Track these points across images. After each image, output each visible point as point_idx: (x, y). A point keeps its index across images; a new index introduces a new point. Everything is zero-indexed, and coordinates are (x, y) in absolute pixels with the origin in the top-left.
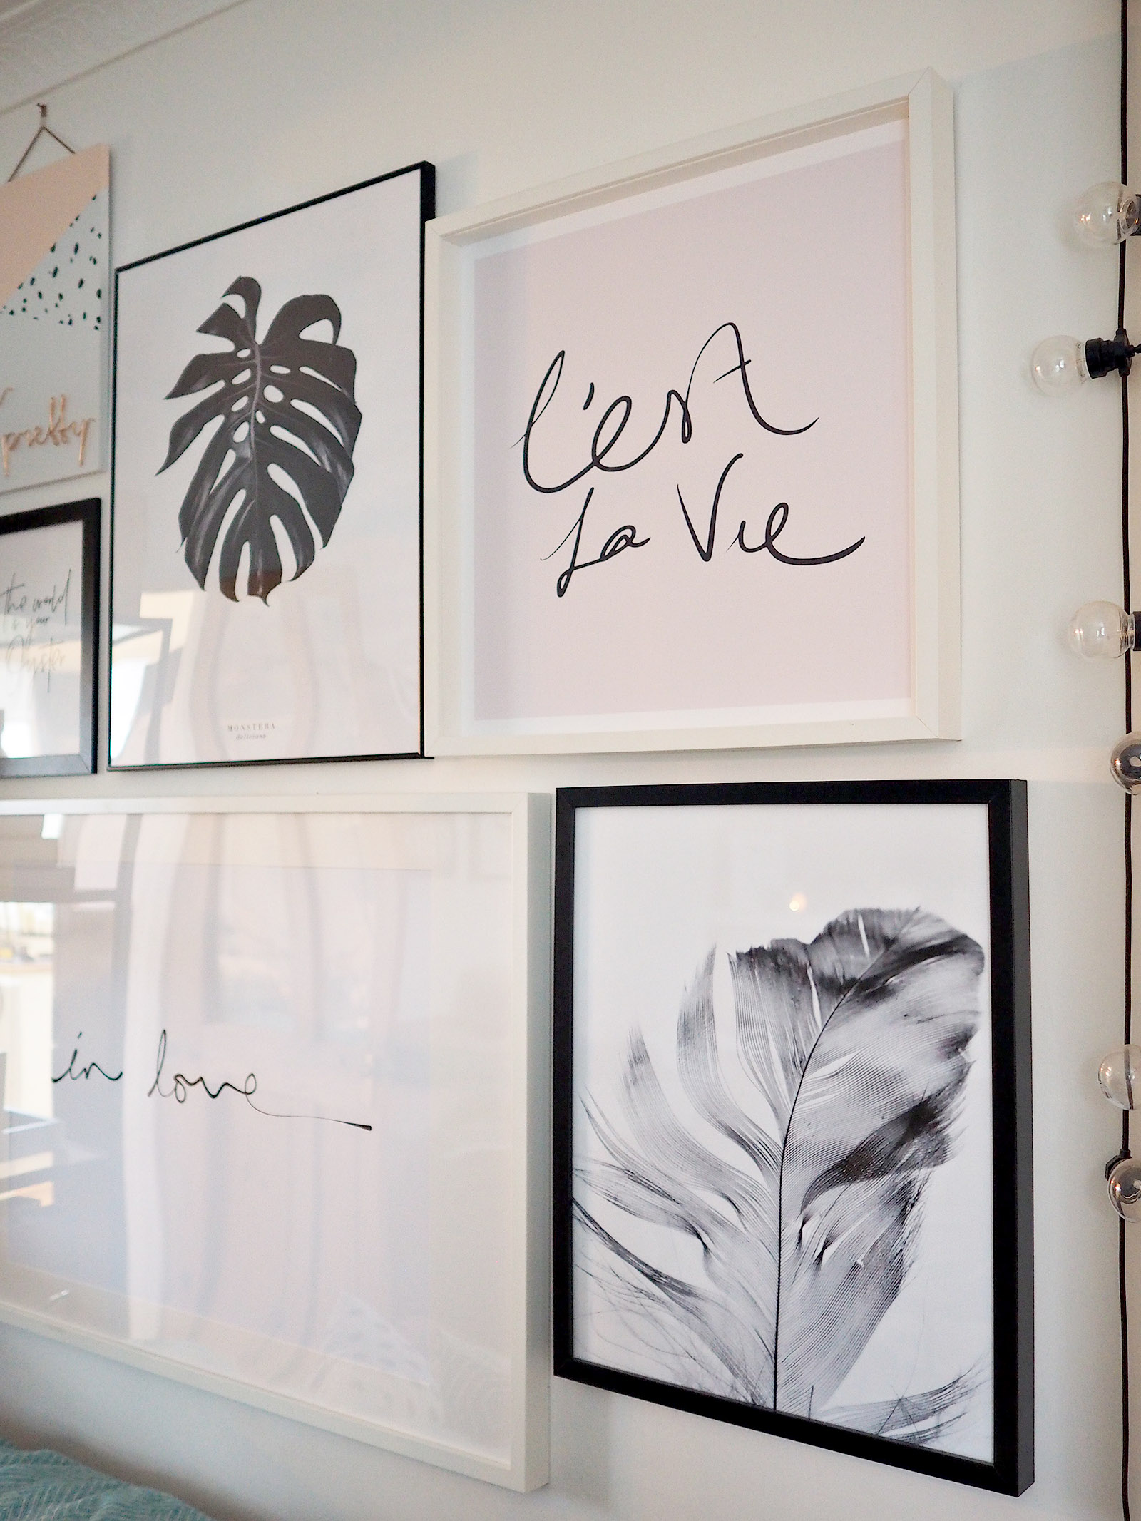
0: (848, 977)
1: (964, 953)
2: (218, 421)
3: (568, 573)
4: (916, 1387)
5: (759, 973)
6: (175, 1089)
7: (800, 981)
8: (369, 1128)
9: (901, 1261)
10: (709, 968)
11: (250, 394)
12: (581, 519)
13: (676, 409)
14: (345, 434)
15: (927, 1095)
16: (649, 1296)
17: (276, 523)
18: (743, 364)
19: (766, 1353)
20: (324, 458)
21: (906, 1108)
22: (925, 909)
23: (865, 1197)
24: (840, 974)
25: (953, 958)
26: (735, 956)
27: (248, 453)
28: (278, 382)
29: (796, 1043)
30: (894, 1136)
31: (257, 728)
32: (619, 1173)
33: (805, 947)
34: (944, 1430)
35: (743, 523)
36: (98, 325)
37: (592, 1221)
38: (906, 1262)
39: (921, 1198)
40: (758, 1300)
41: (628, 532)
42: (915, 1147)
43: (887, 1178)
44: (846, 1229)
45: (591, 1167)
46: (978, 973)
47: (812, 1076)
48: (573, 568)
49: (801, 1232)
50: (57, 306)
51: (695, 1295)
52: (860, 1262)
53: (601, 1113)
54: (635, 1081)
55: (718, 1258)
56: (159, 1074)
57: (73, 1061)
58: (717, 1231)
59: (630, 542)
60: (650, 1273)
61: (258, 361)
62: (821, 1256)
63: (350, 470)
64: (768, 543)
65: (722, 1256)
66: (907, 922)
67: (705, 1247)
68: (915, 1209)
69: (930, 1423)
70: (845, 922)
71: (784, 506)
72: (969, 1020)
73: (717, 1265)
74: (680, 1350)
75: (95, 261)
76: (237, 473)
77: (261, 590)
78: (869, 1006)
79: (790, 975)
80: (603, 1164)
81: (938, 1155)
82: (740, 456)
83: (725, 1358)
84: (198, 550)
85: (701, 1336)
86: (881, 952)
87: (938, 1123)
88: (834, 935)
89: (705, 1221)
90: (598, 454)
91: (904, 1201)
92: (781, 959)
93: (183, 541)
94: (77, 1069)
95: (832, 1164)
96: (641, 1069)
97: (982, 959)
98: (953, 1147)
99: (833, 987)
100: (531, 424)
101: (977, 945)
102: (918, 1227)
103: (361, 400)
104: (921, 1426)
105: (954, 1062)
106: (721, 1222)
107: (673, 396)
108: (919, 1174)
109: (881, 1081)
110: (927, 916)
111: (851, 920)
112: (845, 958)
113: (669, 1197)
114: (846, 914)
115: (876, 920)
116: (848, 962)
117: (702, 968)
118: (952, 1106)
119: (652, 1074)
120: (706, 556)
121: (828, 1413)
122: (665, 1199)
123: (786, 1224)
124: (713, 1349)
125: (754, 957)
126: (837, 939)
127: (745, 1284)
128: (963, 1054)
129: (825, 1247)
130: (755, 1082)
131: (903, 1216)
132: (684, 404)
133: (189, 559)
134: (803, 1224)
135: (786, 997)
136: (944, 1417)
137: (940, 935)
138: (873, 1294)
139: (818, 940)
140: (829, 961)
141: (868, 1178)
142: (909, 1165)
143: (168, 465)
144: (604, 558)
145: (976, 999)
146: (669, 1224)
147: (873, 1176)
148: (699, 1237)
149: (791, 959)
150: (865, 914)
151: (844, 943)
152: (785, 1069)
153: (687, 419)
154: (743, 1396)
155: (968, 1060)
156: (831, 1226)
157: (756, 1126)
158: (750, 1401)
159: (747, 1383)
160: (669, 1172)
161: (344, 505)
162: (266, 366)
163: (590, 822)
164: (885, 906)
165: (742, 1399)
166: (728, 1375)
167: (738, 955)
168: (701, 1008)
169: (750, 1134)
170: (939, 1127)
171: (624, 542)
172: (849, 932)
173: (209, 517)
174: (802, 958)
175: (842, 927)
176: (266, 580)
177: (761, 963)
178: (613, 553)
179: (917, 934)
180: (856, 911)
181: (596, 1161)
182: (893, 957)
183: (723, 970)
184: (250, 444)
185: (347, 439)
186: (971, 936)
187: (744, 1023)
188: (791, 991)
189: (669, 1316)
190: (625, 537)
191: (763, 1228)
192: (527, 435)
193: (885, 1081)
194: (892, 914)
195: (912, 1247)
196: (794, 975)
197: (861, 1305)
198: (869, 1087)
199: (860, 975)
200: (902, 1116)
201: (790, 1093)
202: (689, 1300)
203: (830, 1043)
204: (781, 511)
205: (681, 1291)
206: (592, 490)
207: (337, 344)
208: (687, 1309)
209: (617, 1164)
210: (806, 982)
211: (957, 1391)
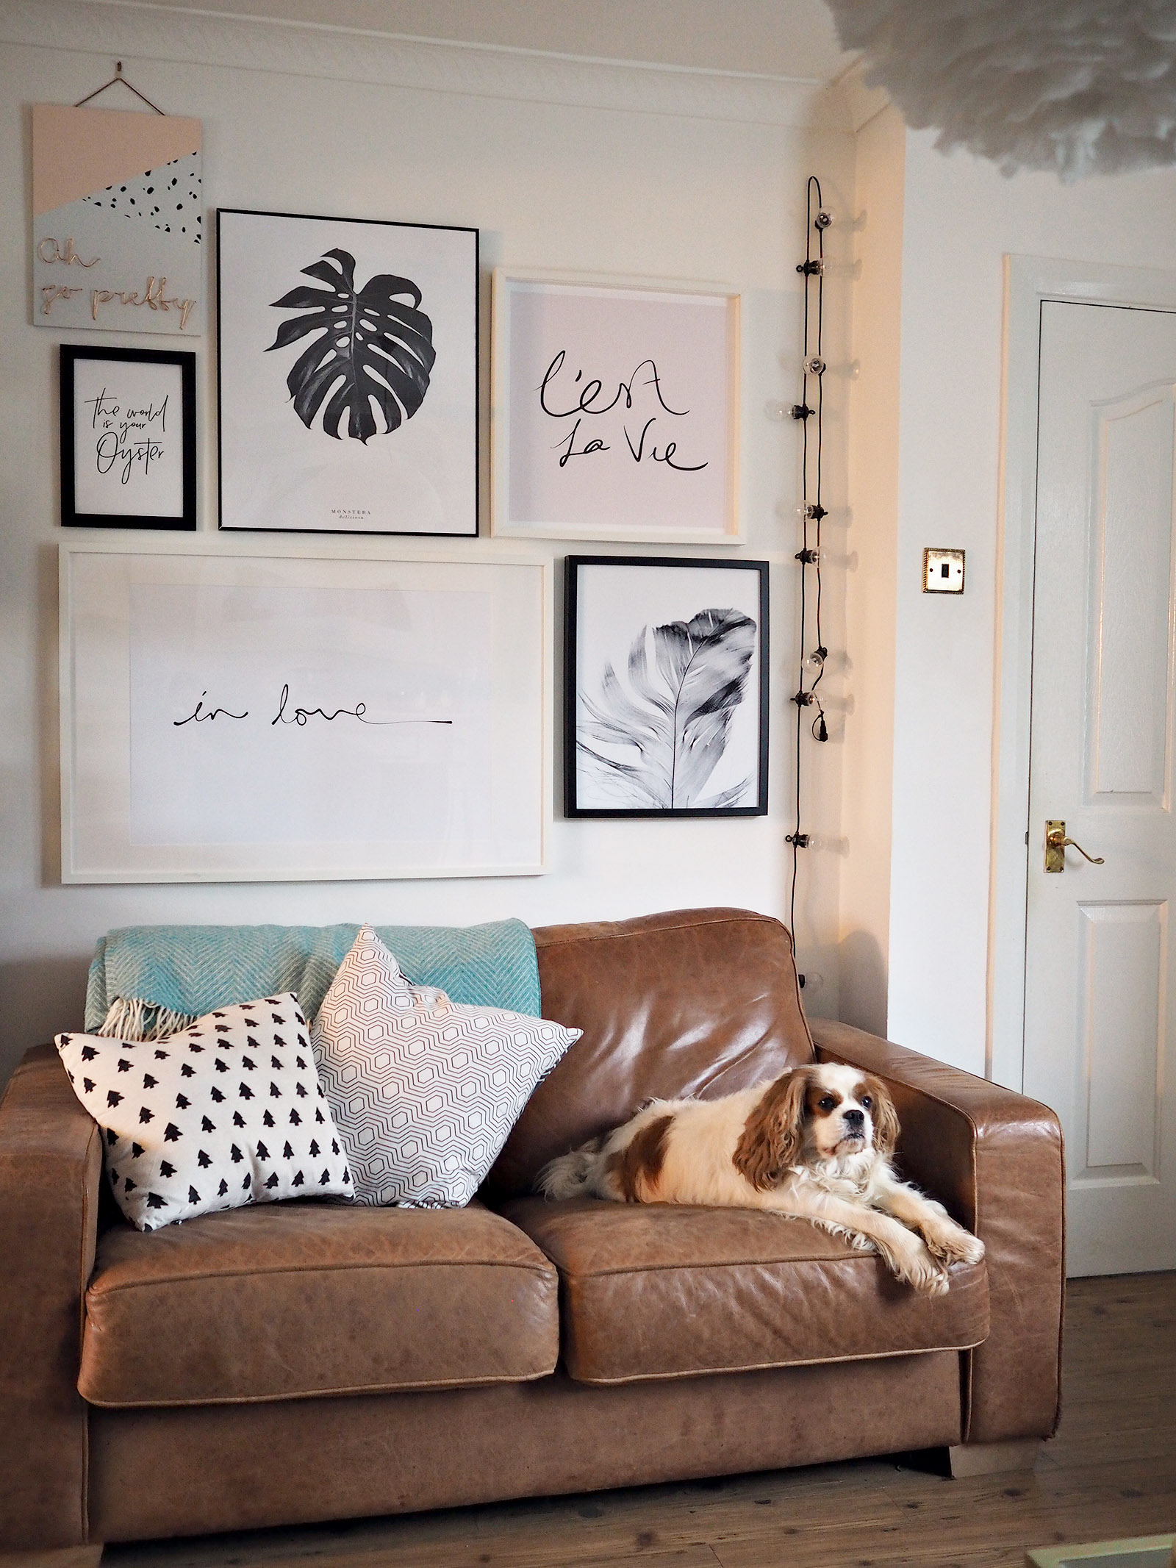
0: (704, 635)
1: (749, 625)
2: (322, 331)
3: (567, 457)
4: (728, 787)
5: (666, 636)
6: (297, 718)
7: (684, 638)
8: (451, 722)
9: (724, 741)
10: (644, 634)
11: (349, 320)
12: (574, 432)
13: (624, 393)
14: (424, 359)
15: (735, 678)
16: (614, 775)
17: (372, 399)
18: (656, 380)
19: (668, 787)
20: (409, 370)
21: (727, 684)
22: (734, 609)
23: (710, 720)
24: (701, 634)
25: (746, 627)
26: (655, 629)
27: (347, 355)
28: (371, 319)
29: (681, 663)
30: (721, 696)
31: (356, 512)
32: (599, 725)
33: (686, 624)
34: (740, 799)
35: (655, 449)
36: (198, 239)
37: (585, 748)
38: (726, 741)
39: (732, 717)
41: (599, 443)
42: (730, 698)
43: (718, 711)
44: (702, 733)
45: (584, 724)
46: (754, 632)
47: (688, 675)
48: (569, 454)
49: (684, 737)
50: (152, 214)
51: (636, 771)
52: (708, 744)
53: (590, 700)
54: (607, 684)
56: (281, 711)
57: (197, 711)
58: (646, 743)
59: (599, 447)
60: (615, 765)
61: (354, 302)
62: (692, 746)
63: (428, 381)
64: (667, 458)
65: (648, 752)
66: (728, 614)
67: (642, 750)
68: (730, 721)
69: (735, 798)
70: (703, 614)
71: (675, 445)
72: (751, 649)
73: (647, 757)
74: (628, 794)
75: (195, 197)
76: (337, 364)
77: (360, 436)
78: (712, 646)
79: (680, 635)
80: (592, 723)
81: (738, 701)
82: (655, 419)
83: (649, 793)
84: (306, 405)
85: (639, 787)
86: (717, 625)
87: (739, 688)
88: (699, 619)
89: (641, 739)
90: (583, 403)
91: (725, 718)
92: (676, 630)
93: (292, 397)
94: (200, 715)
95: (697, 709)
96: (610, 679)
97: (756, 627)
98: (744, 697)
99: (696, 639)
100: (545, 382)
101: (754, 622)
102: (731, 727)
103: (436, 344)
104: (731, 801)
105: (745, 665)
106: (648, 739)
107: (622, 385)
108: (731, 708)
109: (719, 674)
110: (735, 611)
111: (706, 613)
112: (702, 627)
113: (624, 732)
114: (704, 611)
115: (716, 614)
116: (704, 630)
117: (640, 633)
118: (744, 681)
119: (616, 681)
120: (638, 459)
121: (695, 804)
122: (622, 733)
123: (677, 735)
124: (644, 790)
125: (665, 629)
126: (700, 621)
127: (659, 762)
128: (748, 662)
129: (694, 741)
130: (664, 679)
131: (725, 724)
132: (628, 391)
133: (297, 407)
134: (685, 734)
135: (678, 644)
136: (739, 795)
137: (739, 619)
138: (713, 755)
139: (692, 620)
140: (697, 630)
141: (711, 712)
142: (728, 705)
143: (274, 347)
144: (585, 452)
145: (753, 642)
146: (624, 743)
147: (713, 711)
148: (638, 746)
149: (680, 630)
150: (711, 611)
151: (702, 622)
152: (677, 673)
153: (629, 397)
154: (658, 806)
155: (750, 664)
156: (696, 733)
157: (664, 698)
158: (661, 807)
159: (660, 800)
160: (624, 722)
161: (425, 399)
162: (361, 308)
163: (584, 572)
164: (719, 608)
165: (658, 808)
166: (651, 799)
167: (657, 628)
168: (639, 651)
169: (660, 700)
170: (739, 690)
171: (596, 447)
172: (705, 618)
173: (316, 386)
174: (685, 629)
175: (702, 616)
176: (364, 429)
177: (668, 632)
178: (591, 451)
179: (731, 618)
180: (708, 610)
181: (587, 721)
182: (722, 627)
183: (650, 635)
184: (350, 349)
185: (426, 363)
186: (751, 618)
187: (659, 656)
188: (680, 642)
189: (623, 781)
190: (597, 444)
191: (668, 738)
192: (543, 386)
193: (719, 675)
194: (722, 610)
195: (728, 735)
196: (682, 635)
197: (708, 761)
198: (713, 677)
199: (709, 634)
200: (725, 687)
201: (679, 682)
202: (633, 773)
203: (696, 661)
204: (673, 445)
205: (630, 770)
206: (580, 420)
207: (417, 309)
208: (632, 777)
209: (597, 721)
210: (687, 638)
211: (745, 784)
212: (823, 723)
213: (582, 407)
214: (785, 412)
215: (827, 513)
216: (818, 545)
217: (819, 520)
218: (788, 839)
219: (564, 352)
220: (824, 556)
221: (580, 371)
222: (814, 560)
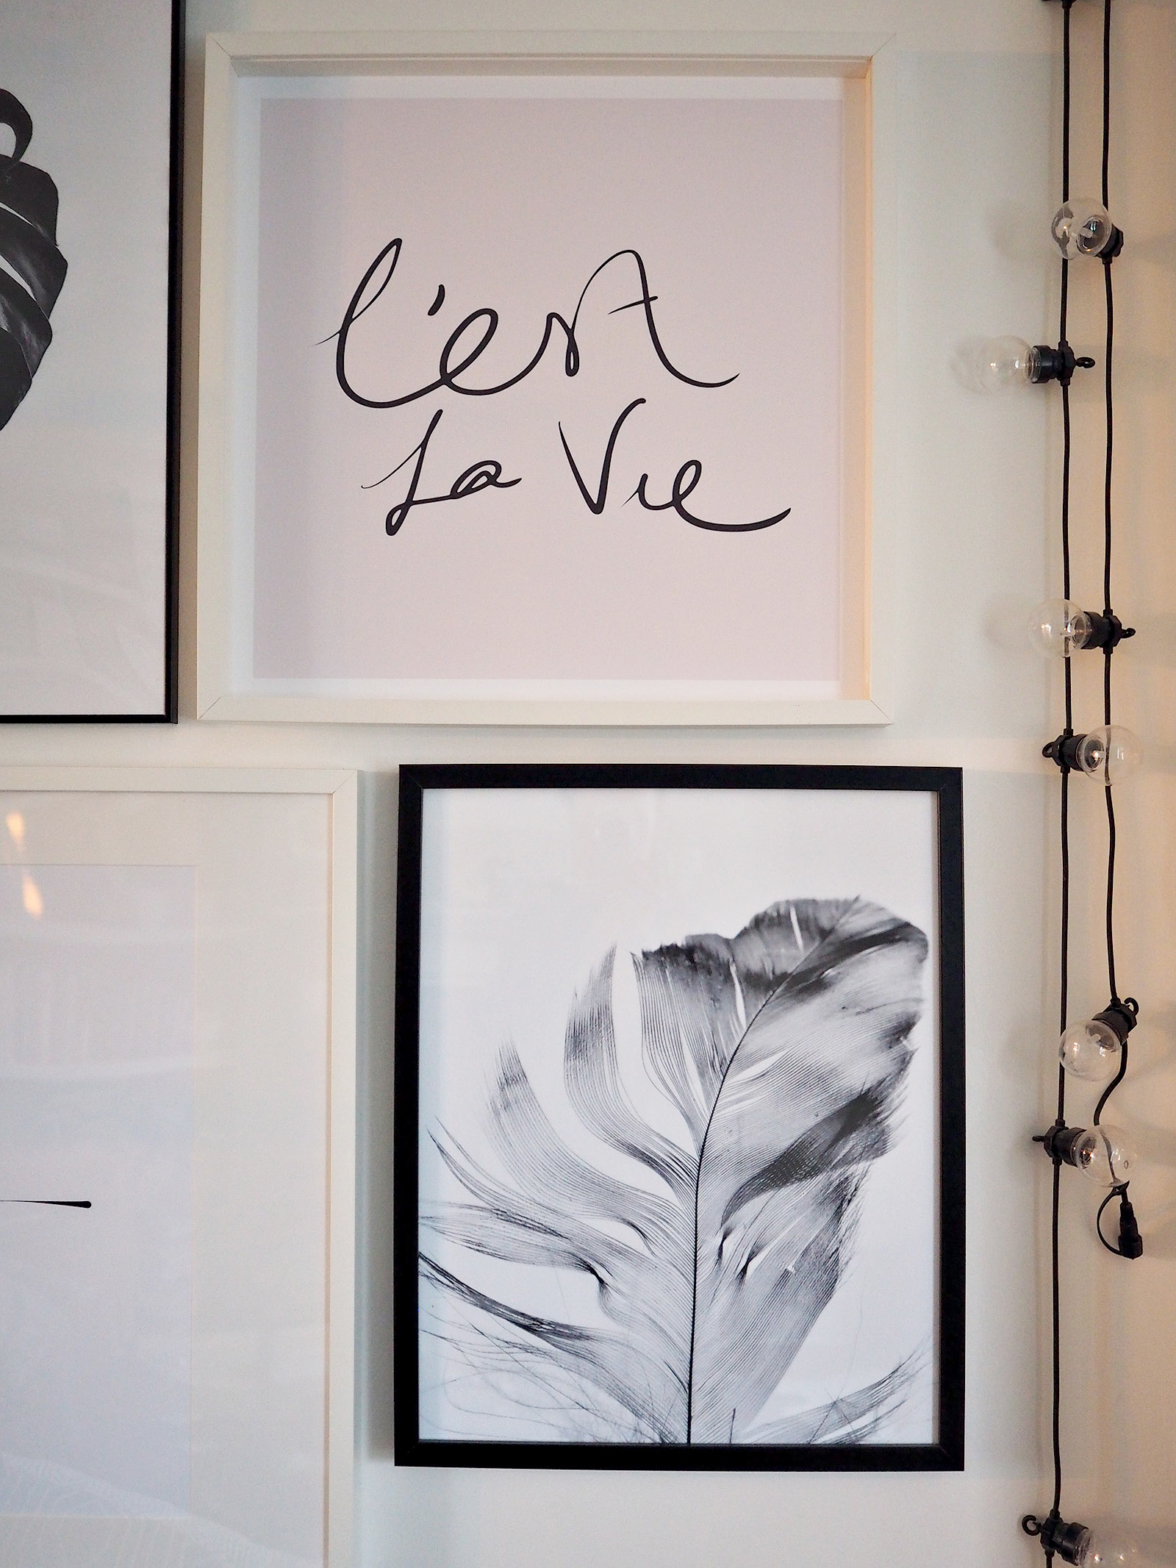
0: (778, 972)
1: (907, 940)
3: (404, 508)
4: (851, 1384)
5: (671, 973)
7: (721, 978)
8: (86, 1203)
9: (837, 1261)
10: (607, 971)
12: (424, 445)
13: (558, 336)
14: (37, 284)
15: (867, 1087)
16: (526, 1349)
18: (647, 300)
19: (678, 1385)
21: (842, 1103)
22: (865, 898)
23: (796, 1200)
24: (768, 969)
25: (896, 946)
26: (641, 956)
29: (715, 1047)
30: (826, 1136)
32: (488, 1215)
33: (727, 942)
34: (883, 1423)
35: (645, 477)
37: (445, 1274)
38: (842, 1262)
39: (859, 1193)
40: (667, 1328)
41: (492, 470)
42: (854, 1142)
43: (820, 1177)
44: (775, 1237)
45: (444, 1212)
46: (921, 960)
47: (734, 1079)
48: (410, 502)
49: (721, 1245)
51: (588, 1338)
52: (790, 1268)
53: (459, 1147)
54: (507, 1106)
55: (618, 1291)
58: (618, 1264)
59: (492, 481)
60: (527, 1322)
62: (745, 1270)
63: (45, 335)
64: (677, 501)
65: (620, 1286)
66: (845, 912)
67: (601, 1281)
68: (853, 1204)
69: (867, 1419)
70: (775, 914)
71: (697, 464)
72: (912, 1008)
73: (616, 1299)
74: (566, 1402)
78: (803, 1000)
79: (709, 973)
80: (462, 1207)
81: (877, 1147)
82: (642, 401)
83: (626, 1400)
85: (595, 1382)
86: (817, 944)
87: (878, 1114)
88: (762, 928)
89: (601, 1253)
90: (448, 371)
91: (840, 1198)
92: (698, 957)
95: (758, 1170)
96: (515, 1092)
97: (926, 946)
98: (894, 1137)
99: (757, 983)
100: (349, 319)
101: (921, 932)
102: (856, 1222)
103: (66, 240)
104: (857, 1424)
105: (896, 1050)
106: (620, 1251)
107: (554, 320)
108: (856, 1169)
110: (867, 905)
111: (782, 911)
112: (775, 952)
113: (553, 1233)
114: (777, 906)
115: (810, 912)
116: (778, 956)
117: (597, 970)
118: (894, 1095)
119: (530, 1096)
120: (597, 508)
121: (750, 1434)
122: (547, 1236)
123: (704, 1241)
124: (610, 1392)
125: (668, 954)
126: (765, 933)
128: (905, 1042)
129: (749, 1260)
130: (664, 1091)
131: (838, 1214)
132: (570, 332)
134: (724, 1238)
135: (704, 996)
136: (882, 1409)
137: (882, 923)
138: (806, 1297)
139: (744, 933)
140: (756, 956)
141: (800, 1180)
142: (847, 1161)
144: (455, 494)
145: (919, 987)
146: (553, 1263)
147: (805, 1177)
148: (593, 1272)
149: (709, 955)
150: (798, 905)
151: (775, 935)
152: (702, 1074)
153: (572, 348)
154: (649, 1436)
155: (910, 1048)
156: (755, 1238)
157: (666, 1141)
158: (658, 1440)
159: (654, 1421)
160: (554, 1205)
161: (36, 380)
163: (443, 808)
164: (821, 895)
165: (648, 1441)
166: (629, 1417)
167: (645, 955)
168: (596, 1015)
169: (658, 1150)
170: (879, 1119)
171: (484, 479)
172: (780, 924)
174: (724, 954)
175: (771, 919)
177: (674, 962)
178: (469, 490)
179: (855, 924)
180: (788, 902)
181: (451, 1205)
182: (830, 949)
183: (625, 974)
185: (42, 291)
186: (914, 923)
187: (651, 1028)
188: (710, 988)
189: (550, 1367)
190: (485, 473)
191: (674, 1249)
192: (343, 333)
193: (820, 1078)
194: (828, 904)
195: (848, 1245)
196: (715, 973)
197: (791, 1317)
198: (802, 1084)
199: (791, 967)
200: (839, 1114)
201: (708, 1098)
202: (578, 1343)
203: (755, 1042)
204: (693, 468)
205: (569, 1337)
206: (440, 412)
207: (22, 160)
208: (577, 1354)
209: (482, 1204)
210: (728, 977)
211: (897, 1381)
212: (1127, 1211)
213: (446, 379)
214: (1006, 365)
215: (1130, 632)
216: (1108, 722)
217: (1108, 653)
218: (1028, 1524)
219: (397, 243)
220: (1120, 753)
221: (442, 289)
222: (1092, 763)
